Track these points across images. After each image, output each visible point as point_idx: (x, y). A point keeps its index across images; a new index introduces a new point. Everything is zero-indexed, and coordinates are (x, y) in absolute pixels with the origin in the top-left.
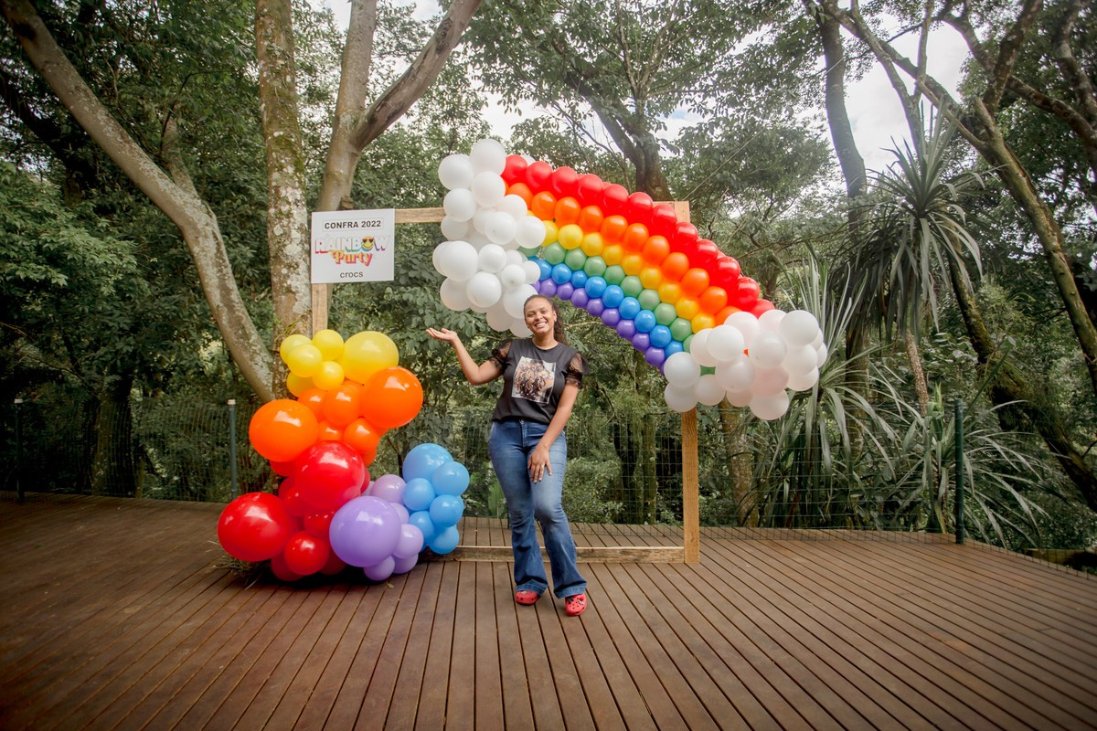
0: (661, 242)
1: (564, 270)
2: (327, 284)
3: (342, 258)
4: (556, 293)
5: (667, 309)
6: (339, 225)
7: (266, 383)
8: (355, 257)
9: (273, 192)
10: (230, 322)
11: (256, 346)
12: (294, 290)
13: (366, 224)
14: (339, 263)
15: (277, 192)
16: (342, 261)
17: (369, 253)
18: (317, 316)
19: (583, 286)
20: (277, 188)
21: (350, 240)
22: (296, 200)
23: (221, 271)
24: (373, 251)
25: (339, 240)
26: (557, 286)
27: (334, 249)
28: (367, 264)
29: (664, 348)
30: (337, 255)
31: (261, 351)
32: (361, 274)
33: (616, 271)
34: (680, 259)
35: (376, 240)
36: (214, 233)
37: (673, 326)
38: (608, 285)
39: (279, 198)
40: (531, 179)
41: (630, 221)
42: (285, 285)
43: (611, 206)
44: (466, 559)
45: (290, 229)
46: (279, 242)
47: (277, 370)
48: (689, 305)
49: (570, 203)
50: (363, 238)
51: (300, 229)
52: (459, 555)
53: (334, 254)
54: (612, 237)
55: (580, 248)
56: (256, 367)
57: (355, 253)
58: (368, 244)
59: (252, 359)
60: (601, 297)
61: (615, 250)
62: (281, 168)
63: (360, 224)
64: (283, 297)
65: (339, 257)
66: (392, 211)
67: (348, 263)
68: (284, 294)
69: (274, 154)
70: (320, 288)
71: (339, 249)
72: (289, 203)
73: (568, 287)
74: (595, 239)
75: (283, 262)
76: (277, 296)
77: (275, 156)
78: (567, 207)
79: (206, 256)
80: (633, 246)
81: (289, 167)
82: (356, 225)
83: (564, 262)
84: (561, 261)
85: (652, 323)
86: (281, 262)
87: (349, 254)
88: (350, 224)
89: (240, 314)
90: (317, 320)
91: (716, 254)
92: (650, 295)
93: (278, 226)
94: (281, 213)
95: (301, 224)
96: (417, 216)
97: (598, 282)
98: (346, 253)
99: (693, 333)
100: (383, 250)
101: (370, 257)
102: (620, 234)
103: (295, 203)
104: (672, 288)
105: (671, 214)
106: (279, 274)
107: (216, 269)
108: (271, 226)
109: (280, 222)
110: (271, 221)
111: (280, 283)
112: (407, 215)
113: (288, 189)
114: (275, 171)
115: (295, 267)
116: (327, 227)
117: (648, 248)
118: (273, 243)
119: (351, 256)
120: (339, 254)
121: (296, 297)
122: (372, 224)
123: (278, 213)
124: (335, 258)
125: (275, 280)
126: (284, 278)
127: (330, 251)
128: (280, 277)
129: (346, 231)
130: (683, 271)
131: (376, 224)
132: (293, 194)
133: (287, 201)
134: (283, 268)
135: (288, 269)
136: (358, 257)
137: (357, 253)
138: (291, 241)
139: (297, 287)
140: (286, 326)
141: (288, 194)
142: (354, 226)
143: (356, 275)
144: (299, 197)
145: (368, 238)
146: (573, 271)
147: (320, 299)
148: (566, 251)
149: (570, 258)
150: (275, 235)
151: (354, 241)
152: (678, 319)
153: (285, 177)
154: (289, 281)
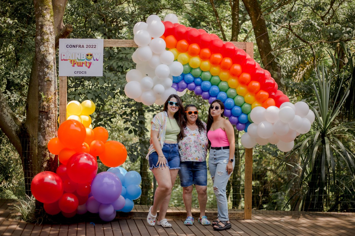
0: (238, 67)
1: (189, 77)
2: (67, 77)
3: (75, 64)
4: (187, 87)
5: (239, 99)
6: (74, 46)
7: (10, 125)
8: (82, 63)
9: (40, 27)
11: (4, 103)
12: (50, 80)
13: (88, 46)
14: (74, 66)
15: (42, 28)
16: (75, 65)
18: (61, 93)
19: (200, 85)
20: (42, 26)
21: (80, 54)
22: (51, 32)
24: (92, 61)
25: (74, 54)
26: (187, 84)
27: (71, 59)
28: (89, 67)
29: (238, 117)
30: (73, 62)
31: (6, 106)
32: (85, 73)
33: (216, 79)
34: (247, 76)
35: (94, 55)
37: (243, 107)
38: (212, 85)
39: (43, 31)
41: (224, 56)
42: (46, 77)
43: (214, 48)
44: (137, 218)
45: (48, 48)
46: (44, 55)
47: (42, 121)
48: (249, 97)
49: (195, 47)
50: (87, 53)
51: (53, 47)
52: (133, 216)
53: (71, 61)
54: (214, 63)
55: (199, 68)
58: (89, 57)
60: (208, 91)
61: (216, 69)
62: (43, 16)
63: (85, 46)
64: (45, 83)
65: (73, 63)
66: (102, 40)
67: (78, 66)
68: (46, 82)
69: (40, 7)
70: (63, 79)
71: (74, 59)
72: (48, 34)
73: (193, 85)
74: (206, 63)
75: (45, 65)
76: (42, 82)
77: (40, 9)
78: (194, 48)
80: (225, 68)
81: (47, 15)
82: (83, 47)
83: (190, 73)
84: (188, 72)
85: (233, 104)
86: (44, 65)
87: (79, 61)
88: (80, 46)
90: (61, 95)
91: (264, 75)
92: (232, 91)
93: (42, 46)
94: (43, 39)
95: (53, 45)
96: (115, 43)
97: (207, 84)
98: (77, 61)
100: (97, 60)
101: (90, 64)
102: (219, 62)
103: (50, 34)
104: (242, 89)
105: (243, 55)
106: (44, 71)
108: (38, 46)
109: (44, 44)
110: (39, 43)
111: (43, 76)
112: (110, 42)
113: (47, 26)
114: (41, 17)
115: (51, 67)
116: (68, 47)
117: (232, 69)
118: (40, 55)
119: (80, 63)
120: (74, 61)
121: (52, 83)
122: (91, 46)
123: (42, 39)
124: (71, 63)
125: (41, 74)
126: (46, 73)
127: (69, 59)
128: (44, 73)
129: (77, 50)
130: (248, 81)
131: (94, 47)
132: (50, 29)
133: (47, 33)
134: (45, 68)
135: (47, 68)
136: (84, 63)
137: (83, 61)
138: (49, 54)
139: (52, 78)
140: (47, 98)
141: (47, 29)
142: (82, 47)
143: (83, 72)
144: (52, 30)
145: (89, 54)
146: (195, 78)
147: (63, 84)
148: (192, 69)
149: (193, 72)
150: (41, 51)
151: (82, 55)
152: (245, 104)
153: (46, 20)
154: (48, 75)
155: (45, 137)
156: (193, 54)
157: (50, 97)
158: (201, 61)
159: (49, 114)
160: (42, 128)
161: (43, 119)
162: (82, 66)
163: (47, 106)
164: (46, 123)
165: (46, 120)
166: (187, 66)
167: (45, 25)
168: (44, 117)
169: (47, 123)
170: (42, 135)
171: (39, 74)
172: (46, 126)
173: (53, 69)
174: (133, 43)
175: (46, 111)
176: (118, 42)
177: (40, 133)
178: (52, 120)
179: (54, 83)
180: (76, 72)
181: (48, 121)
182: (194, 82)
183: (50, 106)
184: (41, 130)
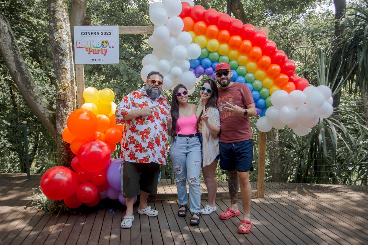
0: (258, 50)
1: (207, 61)
2: (84, 65)
3: (91, 51)
4: (205, 72)
5: (257, 83)
6: (89, 33)
8: (98, 51)
9: (52, 14)
10: (22, 80)
12: (66, 68)
13: (104, 33)
14: (89, 54)
15: (54, 14)
16: (91, 52)
17: (105, 49)
18: (79, 81)
20: (54, 12)
21: (95, 41)
22: (64, 19)
23: (15, 52)
24: (108, 48)
25: (89, 41)
26: (205, 69)
27: (87, 46)
28: (105, 55)
29: (256, 101)
32: (102, 60)
33: (234, 63)
34: (267, 59)
35: (109, 42)
36: (9, 31)
37: (261, 91)
39: (56, 18)
40: (194, 15)
41: (243, 39)
42: (61, 64)
43: (234, 31)
45: (62, 35)
46: (57, 42)
48: (268, 81)
49: (214, 28)
50: (102, 40)
51: (67, 34)
53: (87, 49)
54: (234, 46)
55: (217, 51)
56: (38, 104)
57: (98, 49)
58: (105, 44)
59: (35, 100)
61: (234, 53)
62: (55, 2)
63: (100, 33)
64: (61, 71)
65: (89, 51)
66: (117, 27)
67: (94, 54)
68: (61, 69)
70: (80, 67)
71: (89, 46)
72: (61, 21)
73: (210, 69)
74: (225, 46)
76: (57, 70)
78: (212, 30)
79: (6, 44)
80: (245, 51)
83: (208, 57)
84: (206, 56)
86: (59, 53)
87: (95, 49)
88: (95, 33)
89: (27, 76)
90: (79, 83)
91: (285, 58)
92: (250, 75)
93: (56, 33)
94: (57, 26)
95: (68, 32)
96: (130, 30)
98: (93, 48)
99: (270, 95)
100: (113, 47)
101: (106, 51)
102: (237, 45)
103: (64, 21)
104: (261, 73)
105: (264, 37)
106: (58, 59)
107: (12, 52)
108: (52, 33)
109: (57, 31)
110: (52, 30)
111: (58, 64)
112: (125, 29)
113: (60, 13)
114: (52, 2)
115: (66, 55)
116: (82, 34)
117: (251, 53)
118: (54, 42)
119: (96, 50)
120: (90, 49)
121: (68, 71)
122: (107, 33)
123: (55, 26)
124: (87, 51)
125: (56, 62)
126: (61, 61)
127: (85, 47)
128: (59, 60)
129: (93, 37)
130: (268, 65)
131: (109, 34)
132: (63, 16)
133: (60, 19)
134: (59, 56)
135: (62, 56)
136: (100, 51)
137: (99, 49)
138: (64, 41)
139: (67, 66)
140: (63, 86)
141: (60, 16)
142: (97, 34)
143: (99, 60)
144: (65, 17)
145: (105, 41)
146: (213, 62)
147: (80, 72)
148: (209, 52)
149: (211, 55)
150: (54, 38)
151: (97, 42)
152: (263, 88)
153: (58, 6)
154: (63, 63)
155: (63, 126)
156: (211, 36)
157: (66, 85)
158: (220, 44)
159: (66, 102)
160: (59, 116)
161: (60, 108)
162: (98, 54)
163: (64, 94)
164: (63, 111)
165: (64, 108)
166: (205, 50)
167: (57, 10)
168: (61, 105)
169: (65, 111)
170: (60, 123)
171: (54, 62)
172: (63, 114)
173: (69, 57)
174: (148, 29)
175: (62, 99)
176: (133, 28)
177: (58, 122)
178: (70, 108)
179: (71, 71)
180: (92, 60)
181: (65, 109)
182: (211, 66)
183: (66, 94)
184: (58, 118)
